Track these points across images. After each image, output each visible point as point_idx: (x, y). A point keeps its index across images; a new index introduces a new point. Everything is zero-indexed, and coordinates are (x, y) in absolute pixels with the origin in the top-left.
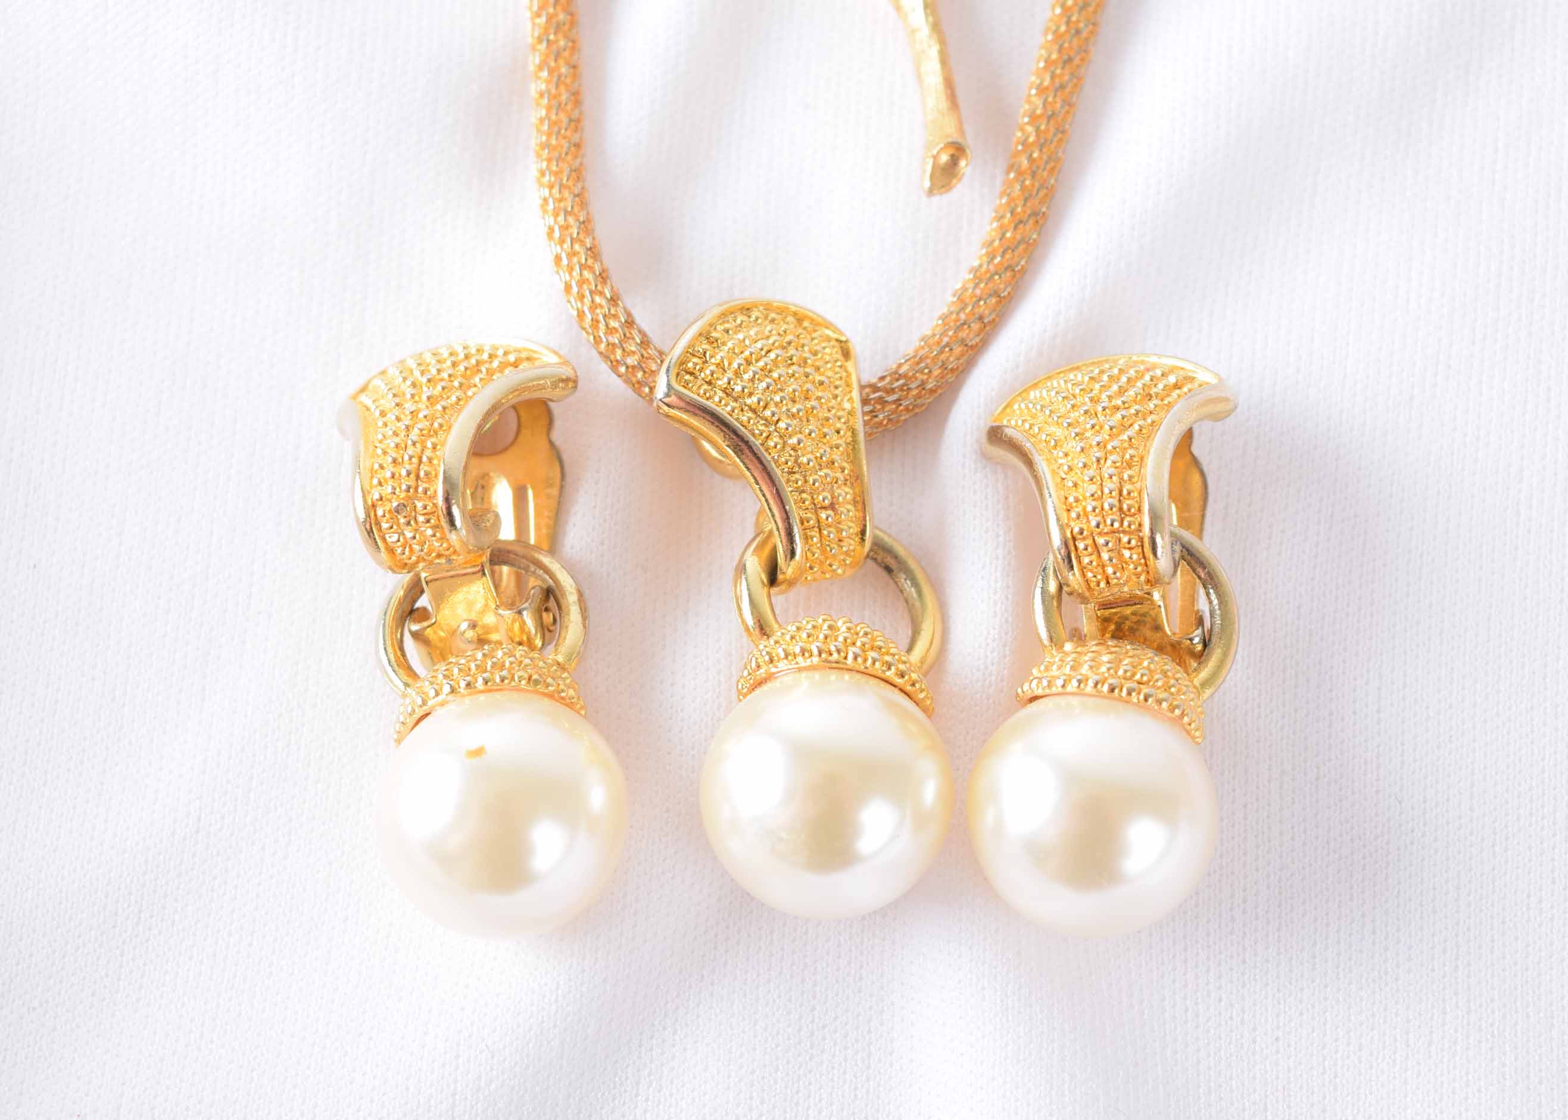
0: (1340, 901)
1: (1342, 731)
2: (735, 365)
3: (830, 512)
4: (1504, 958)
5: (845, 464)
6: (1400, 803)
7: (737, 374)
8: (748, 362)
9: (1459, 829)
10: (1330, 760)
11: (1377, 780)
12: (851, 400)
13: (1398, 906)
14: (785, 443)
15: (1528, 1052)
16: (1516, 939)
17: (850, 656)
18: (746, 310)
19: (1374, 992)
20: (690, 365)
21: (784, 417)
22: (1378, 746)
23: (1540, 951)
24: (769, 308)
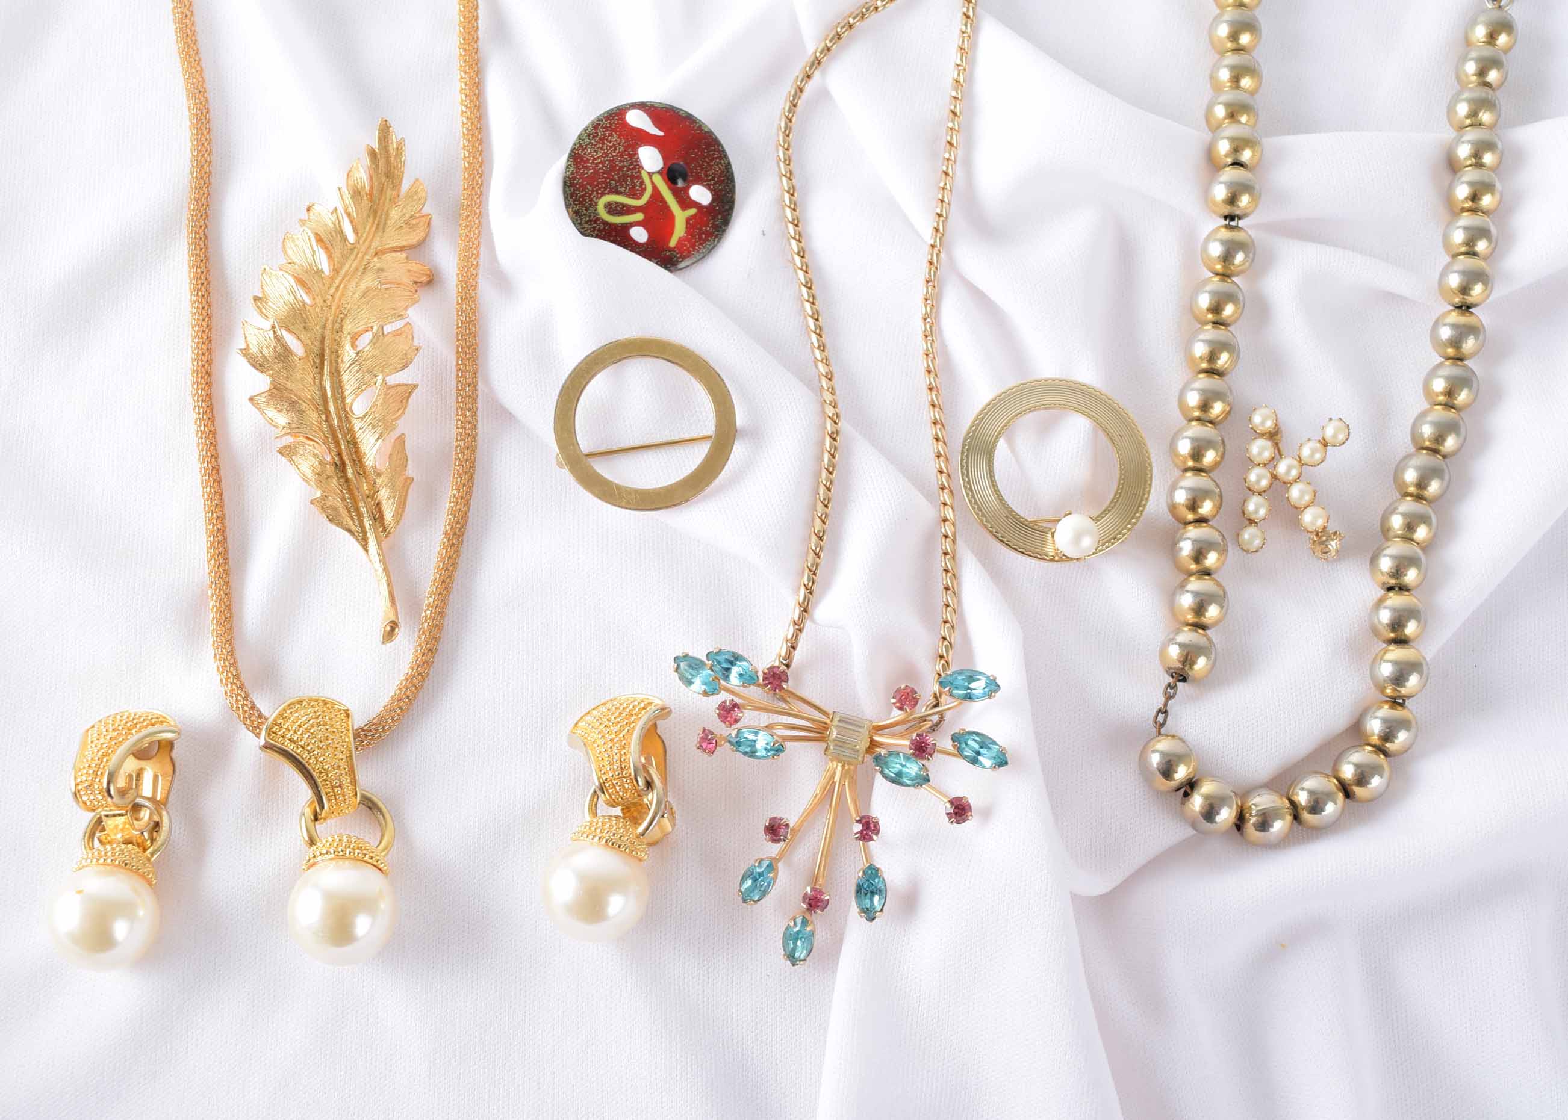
2: (294, 728)
3: (339, 789)
5: (346, 767)
7: (295, 732)
8: (300, 726)
12: (348, 737)
14: (317, 761)
17: (348, 853)
18: (300, 702)
20: (274, 729)
21: (316, 749)
24: (311, 700)
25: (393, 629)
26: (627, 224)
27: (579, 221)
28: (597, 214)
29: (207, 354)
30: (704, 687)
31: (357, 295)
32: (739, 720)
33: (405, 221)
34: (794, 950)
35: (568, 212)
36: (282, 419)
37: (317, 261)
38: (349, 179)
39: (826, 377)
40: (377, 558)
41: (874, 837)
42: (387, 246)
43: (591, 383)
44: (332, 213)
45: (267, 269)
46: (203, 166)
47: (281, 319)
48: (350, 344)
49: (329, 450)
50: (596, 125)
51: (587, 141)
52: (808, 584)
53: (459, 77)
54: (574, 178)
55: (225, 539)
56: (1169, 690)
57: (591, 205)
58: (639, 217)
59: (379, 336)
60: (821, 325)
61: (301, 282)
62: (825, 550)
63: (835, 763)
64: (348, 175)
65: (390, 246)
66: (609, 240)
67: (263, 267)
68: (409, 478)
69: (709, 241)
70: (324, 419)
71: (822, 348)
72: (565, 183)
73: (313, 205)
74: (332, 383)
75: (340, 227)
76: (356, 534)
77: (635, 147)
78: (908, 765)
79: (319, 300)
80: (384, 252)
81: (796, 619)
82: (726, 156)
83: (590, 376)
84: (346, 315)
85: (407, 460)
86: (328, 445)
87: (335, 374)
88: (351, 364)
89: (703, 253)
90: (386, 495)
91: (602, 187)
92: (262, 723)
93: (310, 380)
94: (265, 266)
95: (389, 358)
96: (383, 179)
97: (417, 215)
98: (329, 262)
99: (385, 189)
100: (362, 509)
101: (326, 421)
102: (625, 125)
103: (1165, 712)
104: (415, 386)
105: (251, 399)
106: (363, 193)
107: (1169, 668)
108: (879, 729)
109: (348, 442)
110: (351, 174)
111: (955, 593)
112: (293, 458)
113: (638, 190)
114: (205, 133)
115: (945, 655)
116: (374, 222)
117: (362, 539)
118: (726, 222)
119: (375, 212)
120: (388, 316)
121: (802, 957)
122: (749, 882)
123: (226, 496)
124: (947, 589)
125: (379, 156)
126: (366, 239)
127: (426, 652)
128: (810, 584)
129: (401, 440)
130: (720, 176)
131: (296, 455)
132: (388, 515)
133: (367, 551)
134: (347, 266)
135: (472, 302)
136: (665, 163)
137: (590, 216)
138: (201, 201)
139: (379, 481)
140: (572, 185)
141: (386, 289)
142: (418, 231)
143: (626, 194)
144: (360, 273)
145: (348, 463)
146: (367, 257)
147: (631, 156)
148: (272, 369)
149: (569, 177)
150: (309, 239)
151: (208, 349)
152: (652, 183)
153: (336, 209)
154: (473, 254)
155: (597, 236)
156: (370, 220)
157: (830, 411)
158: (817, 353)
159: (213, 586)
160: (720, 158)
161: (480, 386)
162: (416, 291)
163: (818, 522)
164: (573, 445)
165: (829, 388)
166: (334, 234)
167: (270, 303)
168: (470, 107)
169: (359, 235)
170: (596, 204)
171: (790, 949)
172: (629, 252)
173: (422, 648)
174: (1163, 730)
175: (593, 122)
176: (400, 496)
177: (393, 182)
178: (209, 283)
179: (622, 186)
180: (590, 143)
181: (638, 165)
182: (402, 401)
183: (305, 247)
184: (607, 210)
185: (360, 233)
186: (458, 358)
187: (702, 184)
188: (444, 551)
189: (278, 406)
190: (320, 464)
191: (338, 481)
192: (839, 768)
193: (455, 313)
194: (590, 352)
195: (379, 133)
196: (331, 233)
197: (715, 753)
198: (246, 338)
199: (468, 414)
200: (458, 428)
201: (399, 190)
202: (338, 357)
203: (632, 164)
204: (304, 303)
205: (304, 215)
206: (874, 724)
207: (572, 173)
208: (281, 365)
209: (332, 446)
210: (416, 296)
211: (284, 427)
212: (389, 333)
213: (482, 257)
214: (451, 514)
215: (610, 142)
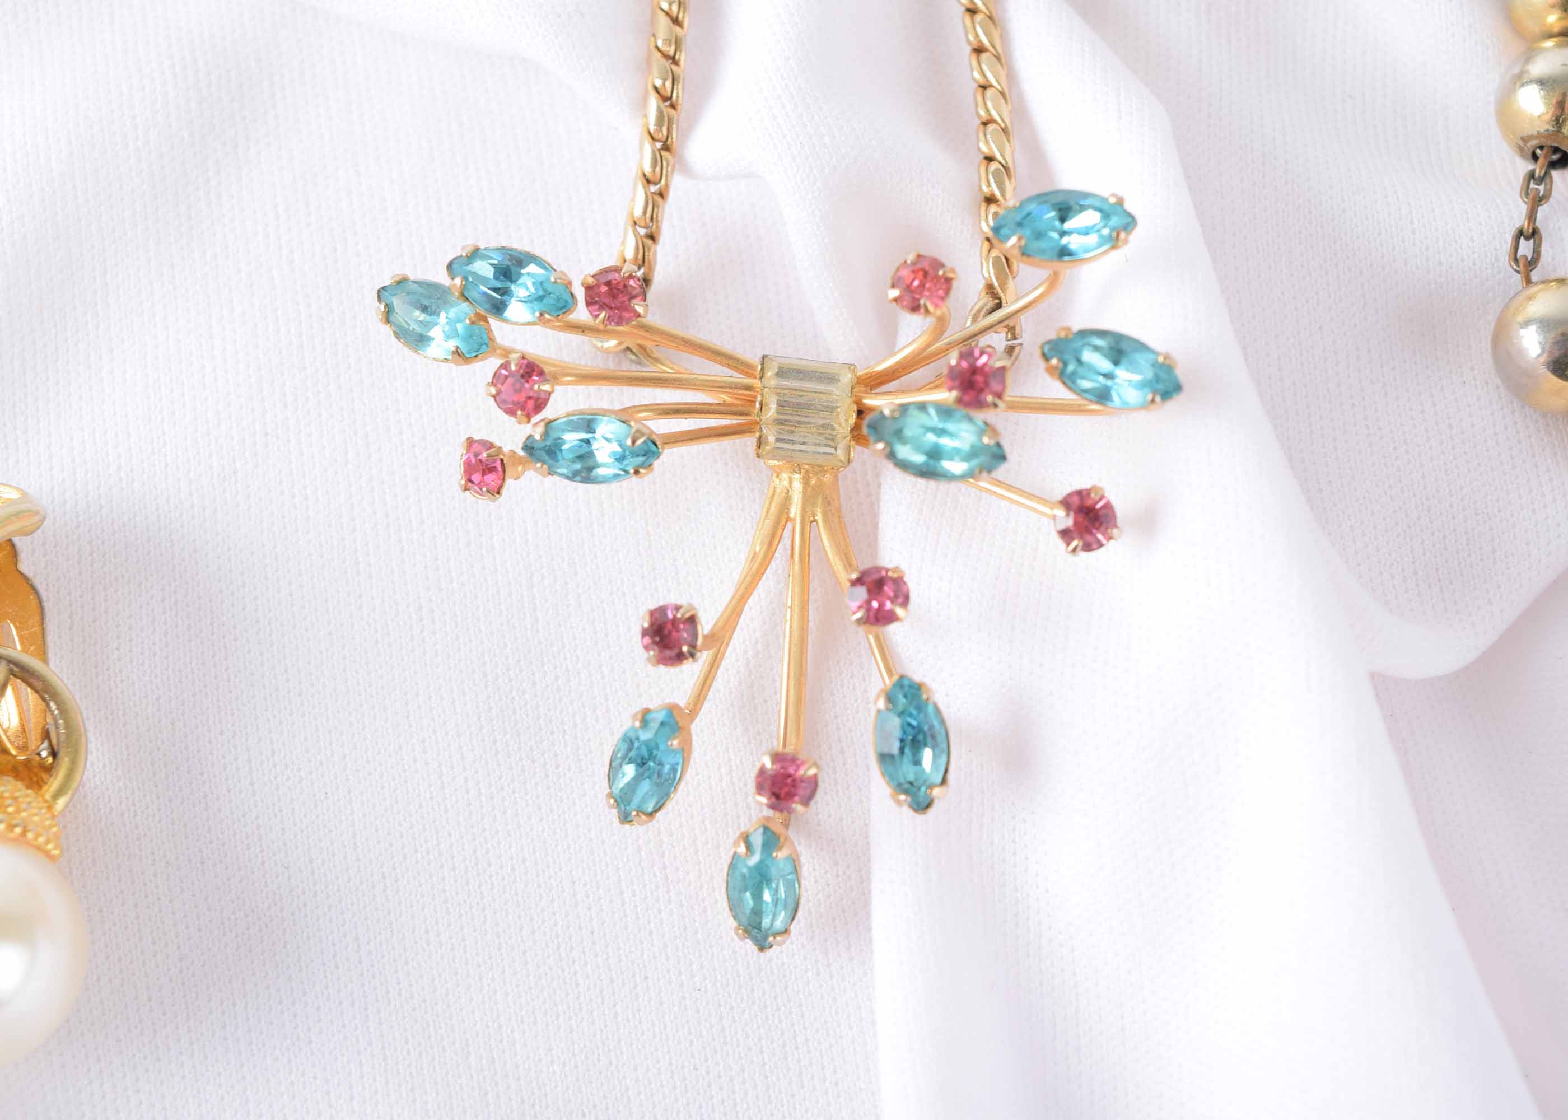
0: (244, 979)
1: (219, 810)
4: (412, 998)
6: (287, 868)
9: (349, 882)
10: (211, 842)
11: (262, 851)
13: (301, 970)
15: (448, 1085)
16: (421, 977)
19: (289, 1061)
22: (257, 818)
23: (446, 982)
30: (452, 344)
32: (545, 401)
34: (757, 913)
41: (900, 611)
52: (663, 86)
56: (1532, 185)
63: (785, 476)
78: (950, 426)
81: (648, 169)
103: (1531, 233)
107: (1525, 139)
108: (876, 381)
111: (998, 58)
115: (997, 193)
121: (779, 924)
122: (630, 771)
124: (979, 50)
128: (668, 84)
171: (748, 912)
174: (1535, 276)
192: (798, 486)
197: (504, 491)
206: (859, 374)
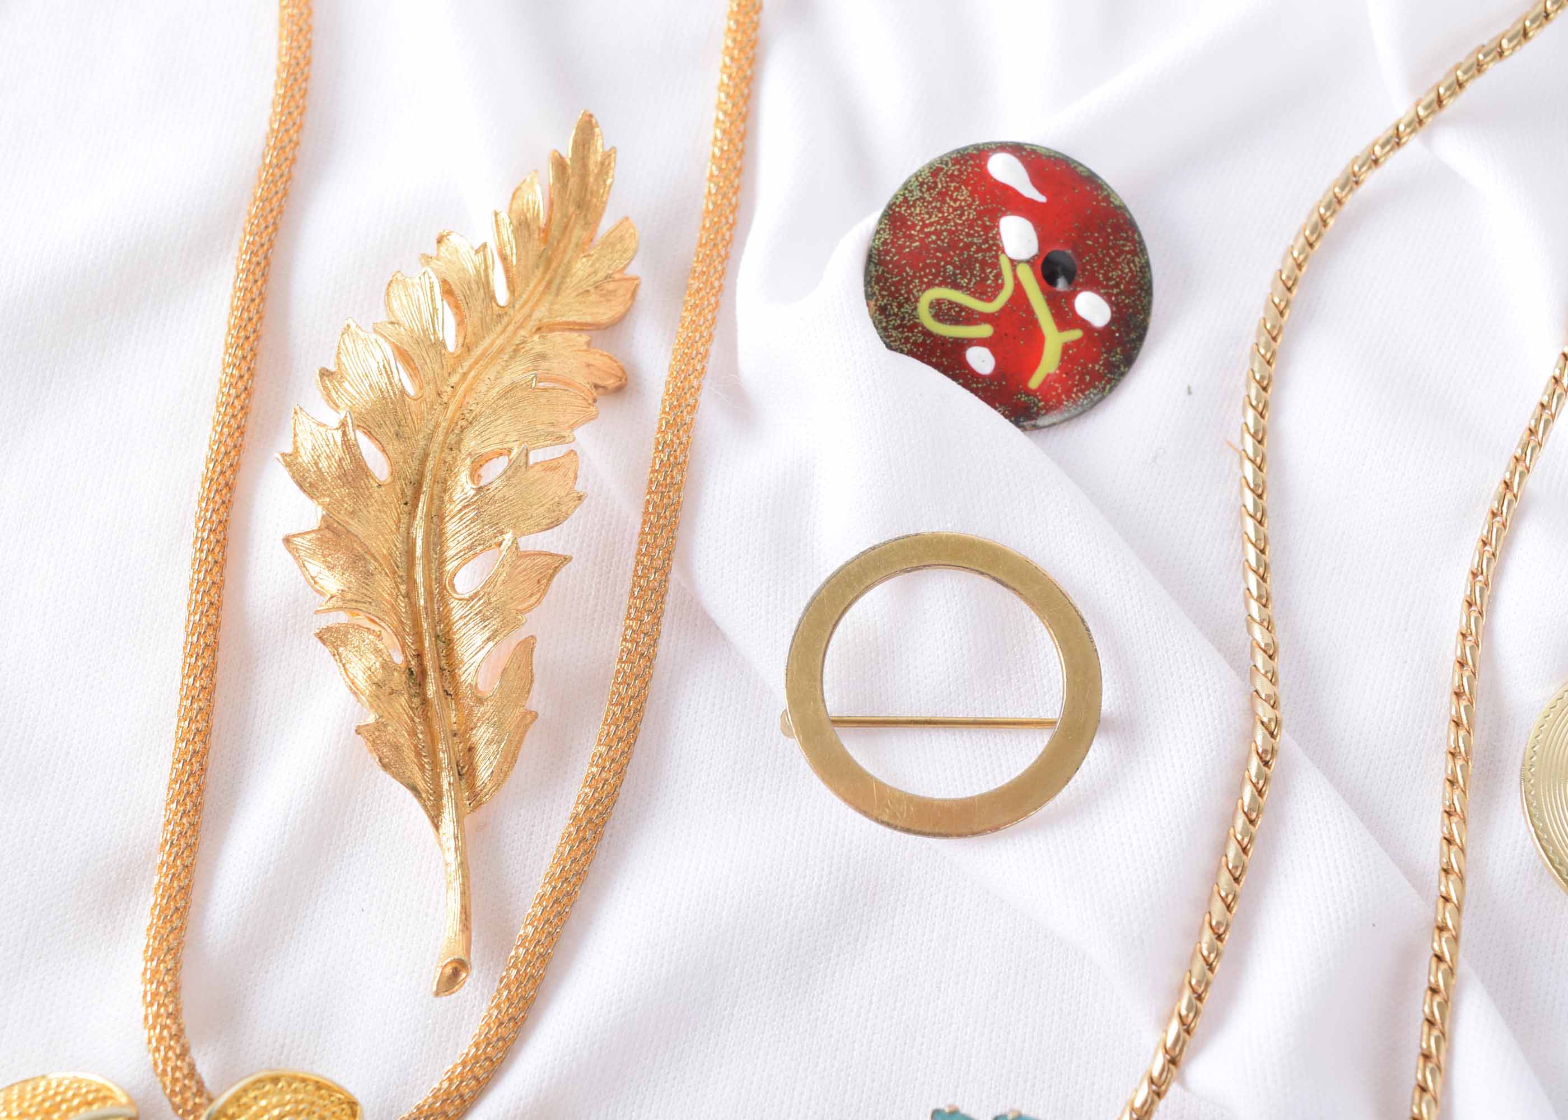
18: (275, 1080)
24: (295, 1078)
25: (456, 973)
26: (963, 339)
27: (884, 324)
28: (915, 317)
29: (232, 454)
31: (494, 393)
33: (595, 282)
35: (868, 305)
36: (332, 583)
37: (438, 328)
38: (514, 201)
39: (1265, 652)
40: (452, 843)
42: (559, 319)
43: (861, 600)
44: (477, 252)
45: (353, 326)
46: (285, 147)
47: (360, 413)
48: (467, 472)
49: (403, 646)
50: (935, 171)
51: (917, 194)
52: (1187, 1016)
53: (721, 64)
54: (887, 252)
55: (203, 769)
57: (907, 300)
58: (985, 331)
59: (519, 467)
60: (1268, 561)
61: (403, 355)
62: (1225, 957)
64: (514, 194)
65: (564, 319)
66: (929, 363)
67: (346, 323)
68: (531, 712)
69: (1095, 387)
70: (403, 592)
71: (1264, 601)
72: (870, 258)
73: (448, 234)
74: (427, 534)
75: (487, 276)
76: (424, 795)
77: (995, 216)
79: (430, 391)
80: (552, 328)
81: (1156, 1074)
82: (1143, 251)
83: (863, 587)
84: (471, 423)
85: (532, 681)
86: (403, 638)
87: (435, 519)
88: (465, 507)
89: (1082, 405)
90: (487, 736)
91: (931, 273)
92: (201, 1105)
93: (391, 523)
94: (350, 322)
95: (531, 505)
96: (571, 209)
97: (617, 276)
98: (458, 331)
99: (571, 224)
100: (441, 755)
101: (407, 596)
102: (984, 175)
104: (566, 560)
105: (287, 540)
106: (533, 227)
109: (437, 637)
110: (519, 193)
112: (341, 649)
113: (989, 286)
114: (297, 97)
116: (543, 278)
117: (433, 806)
118: (1129, 360)
119: (549, 262)
120: (541, 435)
123: (219, 698)
125: (570, 171)
126: (526, 302)
127: (506, 1019)
128: (1191, 1015)
129: (528, 646)
130: (1129, 283)
131: (346, 646)
132: (484, 773)
133: (437, 827)
134: (487, 341)
135: (685, 432)
136: (1041, 248)
137: (903, 319)
138: (271, 203)
139: (479, 711)
140: (881, 263)
141: (545, 390)
142: (613, 303)
143: (968, 289)
144: (506, 357)
145: (431, 674)
146: (523, 332)
147: (986, 229)
148: (329, 496)
149: (878, 250)
150: (432, 288)
151: (235, 446)
152: (1016, 277)
153: (484, 246)
154: (698, 353)
155: (910, 353)
156: (539, 273)
157: (1265, 712)
158: (1254, 607)
159: (167, 848)
160: (1134, 253)
161: (675, 575)
162: (595, 401)
163: (1218, 906)
164: (815, 701)
165: (1267, 672)
166: (474, 287)
167: (346, 385)
168: (730, 115)
169: (516, 294)
170: (917, 300)
172: (960, 387)
173: (500, 1012)
175: (930, 166)
176: (510, 741)
177: (585, 216)
178: (258, 338)
179: (964, 276)
180: (922, 198)
181: (998, 246)
182: (539, 582)
183: (422, 300)
184: (934, 311)
185: (519, 289)
186: (645, 522)
187: (1097, 292)
188: (568, 848)
189: (329, 559)
190: (383, 667)
191: (409, 701)
193: (653, 446)
194: (869, 546)
195: (576, 134)
196: (469, 283)
198: (295, 435)
199: (647, 619)
200: (625, 640)
201: (594, 231)
202: (445, 491)
203: (986, 241)
204: (403, 392)
205: (431, 249)
207: (885, 243)
208: (345, 491)
209: (409, 640)
210: (593, 409)
211: (332, 597)
212: (536, 464)
213: (712, 359)
214: (590, 786)
215: (955, 200)
